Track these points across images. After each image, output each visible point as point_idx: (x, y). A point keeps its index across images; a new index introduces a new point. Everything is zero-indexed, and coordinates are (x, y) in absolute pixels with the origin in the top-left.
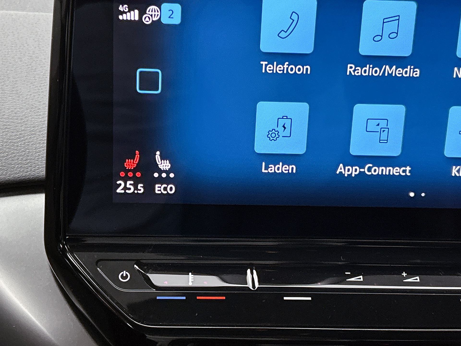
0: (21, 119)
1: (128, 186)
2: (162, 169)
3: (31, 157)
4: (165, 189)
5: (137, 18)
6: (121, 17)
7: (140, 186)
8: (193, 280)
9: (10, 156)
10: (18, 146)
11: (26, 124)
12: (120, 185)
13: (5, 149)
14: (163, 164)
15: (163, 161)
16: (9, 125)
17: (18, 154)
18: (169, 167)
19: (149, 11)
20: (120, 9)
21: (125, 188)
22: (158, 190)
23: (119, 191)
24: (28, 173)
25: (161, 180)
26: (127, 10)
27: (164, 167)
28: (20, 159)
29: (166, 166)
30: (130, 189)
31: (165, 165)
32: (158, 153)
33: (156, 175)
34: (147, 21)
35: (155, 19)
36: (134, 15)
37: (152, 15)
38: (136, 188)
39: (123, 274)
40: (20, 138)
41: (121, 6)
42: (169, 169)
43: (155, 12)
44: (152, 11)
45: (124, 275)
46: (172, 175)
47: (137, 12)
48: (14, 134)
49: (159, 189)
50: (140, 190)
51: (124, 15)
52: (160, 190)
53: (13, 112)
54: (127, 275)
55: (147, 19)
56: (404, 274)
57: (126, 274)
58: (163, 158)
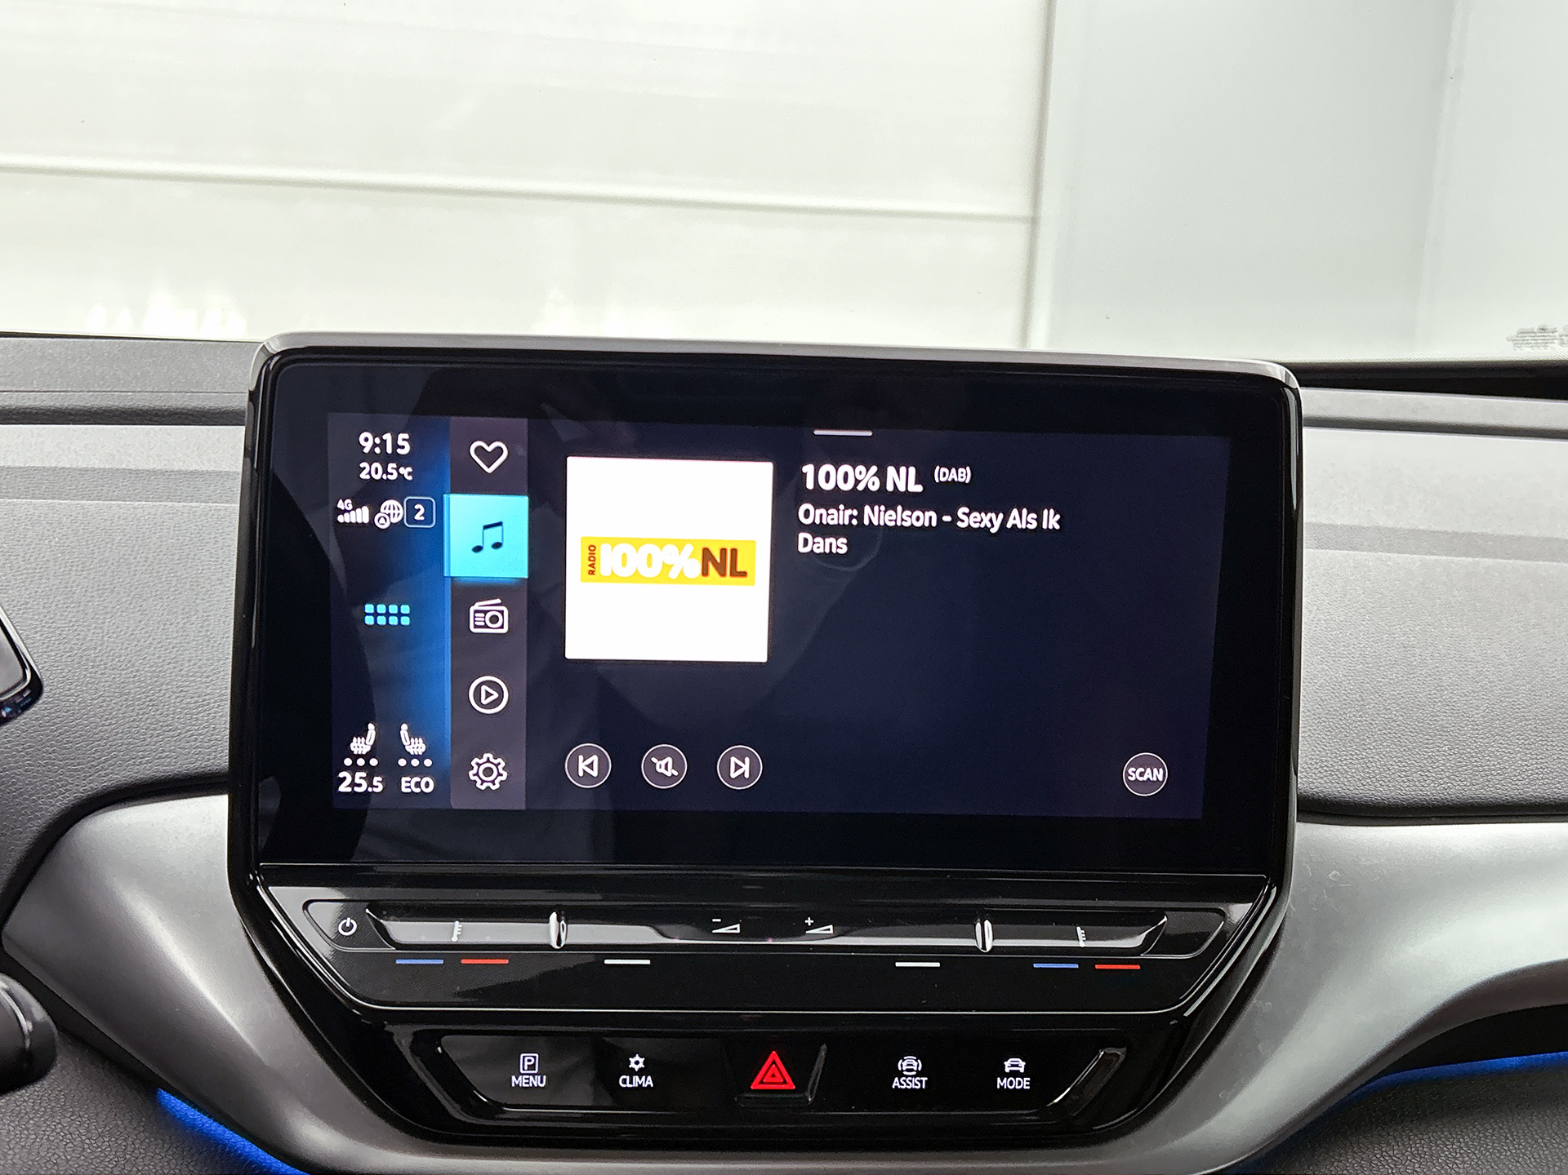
0: (208, 677)
1: (357, 781)
2: (412, 753)
3: (218, 737)
4: (418, 785)
5: (366, 520)
6: (340, 519)
7: (377, 780)
8: (460, 933)
9: (184, 735)
10: (197, 719)
12: (344, 779)
13: (176, 724)
14: (413, 745)
15: (412, 739)
16: (186, 686)
18: (423, 750)
19: (385, 509)
20: (339, 506)
21: (353, 784)
22: (407, 787)
23: (343, 788)
24: (210, 763)
25: (409, 771)
26: (351, 507)
27: (415, 750)
29: (418, 748)
30: (360, 785)
31: (416, 746)
32: (404, 727)
33: (402, 762)
34: (382, 524)
35: (395, 520)
37: (389, 515)
38: (370, 784)
39: (346, 923)
40: (203, 706)
41: (341, 501)
42: (423, 753)
44: (389, 509)
45: (348, 925)
46: (428, 763)
47: (365, 509)
49: (407, 785)
50: (377, 787)
51: (346, 514)
52: (409, 787)
54: (352, 925)
55: (382, 520)
56: (809, 921)
57: (351, 923)
58: (413, 734)
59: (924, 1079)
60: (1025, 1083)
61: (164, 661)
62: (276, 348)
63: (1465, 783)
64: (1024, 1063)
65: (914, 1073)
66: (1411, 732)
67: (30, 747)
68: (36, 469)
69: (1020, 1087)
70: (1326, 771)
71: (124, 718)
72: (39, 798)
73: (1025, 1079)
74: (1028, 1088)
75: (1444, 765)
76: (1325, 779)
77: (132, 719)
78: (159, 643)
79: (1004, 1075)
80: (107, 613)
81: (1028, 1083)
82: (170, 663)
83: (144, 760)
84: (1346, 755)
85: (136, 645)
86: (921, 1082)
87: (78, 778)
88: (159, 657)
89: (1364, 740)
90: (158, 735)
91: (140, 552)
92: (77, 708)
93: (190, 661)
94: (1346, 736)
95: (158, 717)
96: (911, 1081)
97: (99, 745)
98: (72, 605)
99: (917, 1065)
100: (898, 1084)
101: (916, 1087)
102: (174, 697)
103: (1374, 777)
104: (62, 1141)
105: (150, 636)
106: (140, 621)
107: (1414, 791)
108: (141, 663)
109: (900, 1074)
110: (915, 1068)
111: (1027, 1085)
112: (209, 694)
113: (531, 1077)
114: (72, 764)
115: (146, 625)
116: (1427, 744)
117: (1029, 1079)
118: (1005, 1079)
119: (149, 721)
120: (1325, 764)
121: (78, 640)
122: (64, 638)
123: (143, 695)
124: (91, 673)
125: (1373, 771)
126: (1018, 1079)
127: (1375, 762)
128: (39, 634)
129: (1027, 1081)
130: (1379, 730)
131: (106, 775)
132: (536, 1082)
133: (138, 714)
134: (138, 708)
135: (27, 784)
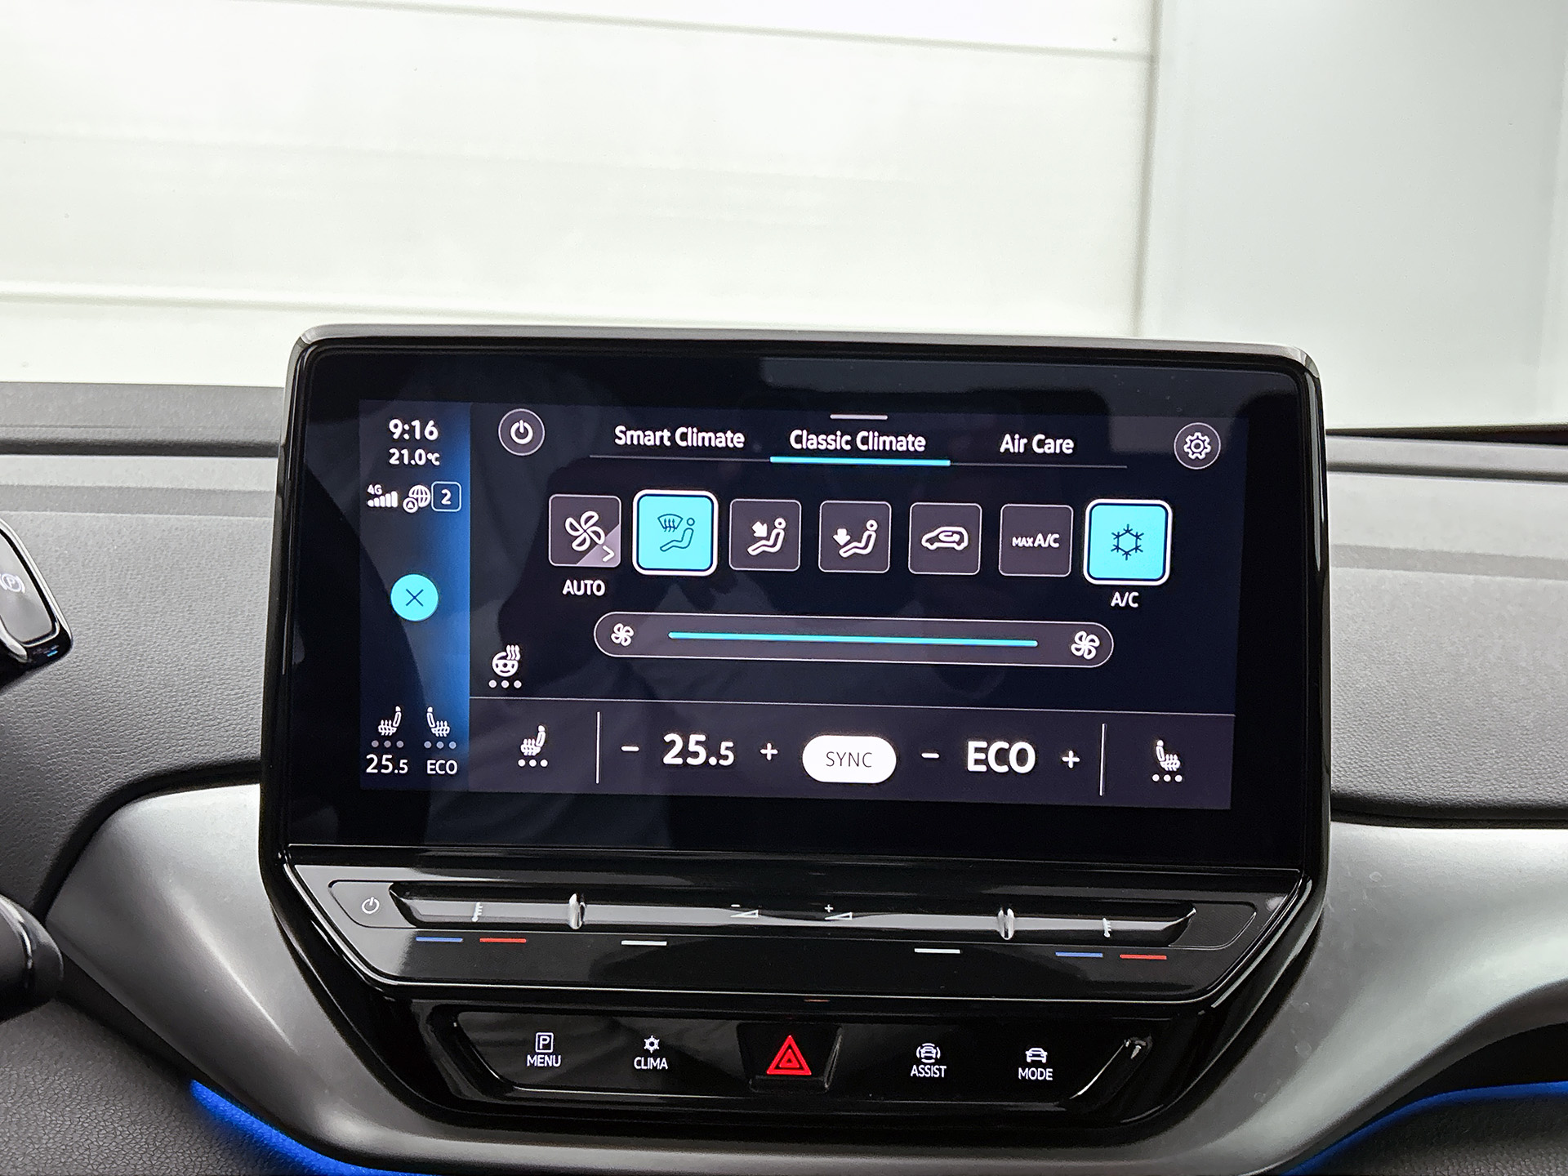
0: (249, 671)
1: (384, 762)
2: (437, 736)
4: (442, 767)
5: (395, 505)
6: (370, 503)
7: (402, 762)
8: (480, 914)
9: (222, 725)
11: (254, 678)
12: (372, 760)
13: (217, 714)
14: (438, 728)
15: (438, 722)
17: (235, 722)
18: (448, 732)
19: (413, 494)
20: (369, 491)
21: (380, 766)
22: (432, 770)
23: (369, 770)
24: (246, 751)
25: (433, 753)
26: (380, 492)
27: (440, 732)
28: (238, 729)
29: (443, 730)
30: (386, 767)
31: (441, 729)
32: (430, 709)
34: (410, 508)
35: (423, 504)
36: (391, 500)
37: (417, 500)
38: (396, 766)
39: (369, 902)
40: (242, 697)
41: (371, 486)
42: (448, 735)
43: (422, 494)
45: (371, 904)
46: (452, 745)
47: (395, 494)
48: (233, 693)
49: (432, 767)
50: (403, 769)
51: (376, 499)
52: (434, 770)
53: (239, 661)
54: (374, 903)
55: (410, 505)
56: (829, 908)
58: (438, 717)
59: (943, 1068)
60: (1048, 1074)
61: (208, 655)
62: (311, 338)
63: (1513, 785)
64: (1046, 1053)
65: (933, 1061)
66: (1457, 735)
67: (77, 736)
68: (102, 488)
69: (1043, 1078)
70: (1365, 770)
71: (166, 708)
72: (84, 784)
73: (1048, 1070)
74: (1051, 1079)
75: (1490, 767)
76: (1365, 778)
77: (174, 709)
78: (205, 639)
79: (1026, 1065)
80: (157, 613)
81: (1051, 1074)
82: (213, 658)
83: (184, 748)
84: (1387, 756)
85: (183, 642)
86: (940, 1070)
87: (120, 765)
88: (204, 653)
89: (1407, 742)
90: (199, 724)
91: (194, 559)
92: (123, 698)
93: (232, 656)
94: (1387, 737)
95: (199, 707)
96: (930, 1069)
97: (142, 734)
98: (125, 605)
99: (935, 1053)
100: (916, 1072)
101: (935, 1076)
102: (215, 689)
103: (1416, 777)
104: (95, 1127)
105: (196, 634)
106: (189, 620)
107: (1458, 791)
108: (186, 658)
109: (919, 1062)
110: (934, 1056)
111: (1049, 1076)
112: (249, 686)
113: (546, 1057)
114: (115, 752)
115: (194, 623)
116: (1473, 747)
117: (1051, 1070)
118: (1027, 1069)
119: (190, 711)
120: (1366, 763)
121: (128, 636)
122: (115, 635)
123: (187, 687)
124: (137, 666)
125: (1416, 772)
126: (1039, 1069)
127: (1418, 763)
128: (91, 630)
129: (1049, 1072)
130: (1423, 732)
131: (147, 762)
132: (551, 1061)
133: (180, 705)
134: (180, 698)
135: (73, 771)
